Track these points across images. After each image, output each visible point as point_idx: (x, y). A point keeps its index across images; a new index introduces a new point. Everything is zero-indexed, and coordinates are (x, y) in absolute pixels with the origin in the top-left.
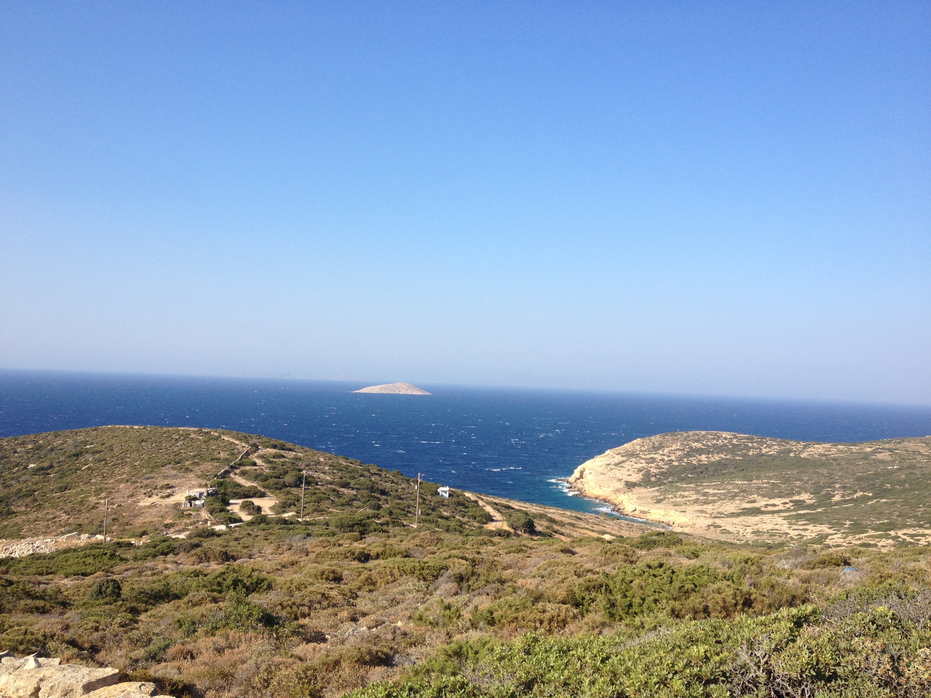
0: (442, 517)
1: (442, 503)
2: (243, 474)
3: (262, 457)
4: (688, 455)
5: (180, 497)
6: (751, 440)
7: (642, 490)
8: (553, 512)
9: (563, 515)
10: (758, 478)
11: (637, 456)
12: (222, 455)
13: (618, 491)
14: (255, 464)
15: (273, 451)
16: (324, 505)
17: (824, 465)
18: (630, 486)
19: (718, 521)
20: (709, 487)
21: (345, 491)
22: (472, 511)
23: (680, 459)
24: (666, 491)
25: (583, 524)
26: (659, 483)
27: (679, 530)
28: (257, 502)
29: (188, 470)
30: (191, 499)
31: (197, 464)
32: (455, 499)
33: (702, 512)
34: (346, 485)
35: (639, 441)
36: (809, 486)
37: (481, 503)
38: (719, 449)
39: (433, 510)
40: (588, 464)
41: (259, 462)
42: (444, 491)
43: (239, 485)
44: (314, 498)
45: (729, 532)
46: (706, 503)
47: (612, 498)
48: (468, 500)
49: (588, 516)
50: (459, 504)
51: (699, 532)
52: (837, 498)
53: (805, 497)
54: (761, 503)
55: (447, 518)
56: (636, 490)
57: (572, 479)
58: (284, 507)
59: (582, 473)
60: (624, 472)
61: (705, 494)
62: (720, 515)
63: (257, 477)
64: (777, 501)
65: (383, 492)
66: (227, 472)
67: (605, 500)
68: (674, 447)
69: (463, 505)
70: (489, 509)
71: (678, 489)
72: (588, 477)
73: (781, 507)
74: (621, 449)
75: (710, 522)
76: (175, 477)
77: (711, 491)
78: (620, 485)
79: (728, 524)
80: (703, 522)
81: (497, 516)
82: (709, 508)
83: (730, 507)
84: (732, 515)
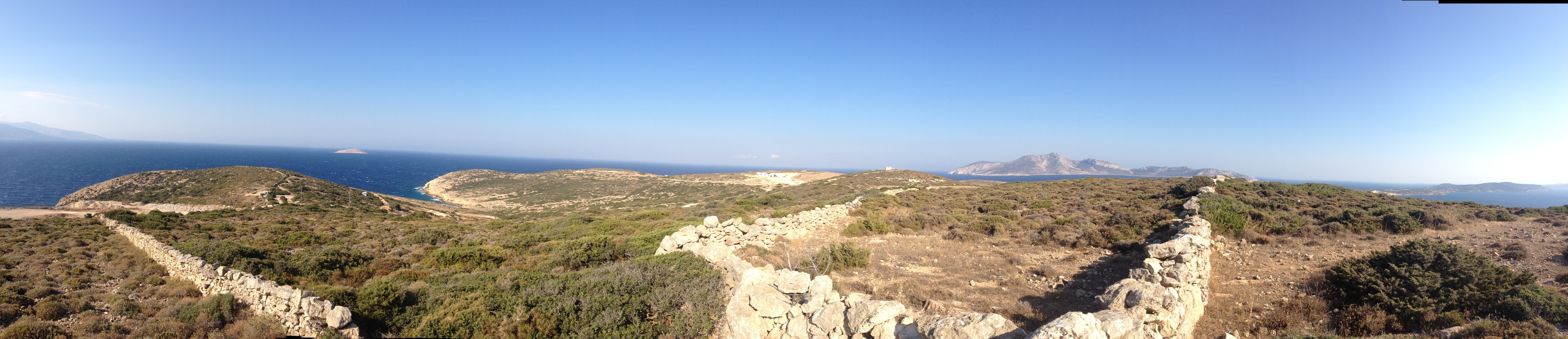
0: (362, 204)
1: (363, 198)
2: (283, 186)
3: (290, 179)
4: (471, 178)
5: (259, 194)
6: (495, 172)
7: (452, 192)
8: (413, 201)
9: (417, 202)
10: (497, 187)
11: (451, 179)
12: (275, 178)
13: (442, 192)
14: (287, 182)
15: (295, 177)
16: (311, 199)
17: (521, 181)
18: (447, 190)
19: (480, 203)
20: (478, 190)
21: (322, 193)
22: (375, 201)
23: (468, 180)
24: (461, 192)
25: (425, 206)
26: (459, 189)
27: (466, 207)
28: (286, 196)
29: (262, 184)
30: (262, 195)
31: (266, 181)
32: (369, 197)
33: (475, 200)
34: (323, 191)
35: (452, 173)
36: (515, 189)
37: (380, 198)
38: (483, 176)
39: (359, 201)
40: (431, 182)
41: (289, 181)
42: (365, 193)
43: (281, 190)
44: (308, 196)
45: (484, 207)
46: (476, 197)
47: (440, 195)
48: (375, 197)
49: (428, 202)
50: (370, 199)
51: (473, 208)
52: (525, 193)
53: (514, 193)
54: (497, 196)
55: (364, 204)
56: (450, 192)
57: (424, 188)
58: (296, 199)
59: (428, 185)
60: (445, 185)
61: (476, 193)
62: (482, 201)
63: (288, 187)
64: (503, 195)
65: (338, 194)
66: (276, 185)
67: (437, 196)
68: (465, 175)
69: (372, 199)
70: (383, 201)
71: (466, 192)
72: (431, 187)
73: (504, 197)
74: (444, 176)
75: (477, 204)
76: (258, 186)
77: (479, 192)
78: (443, 190)
79: (484, 204)
80: (475, 204)
81: (386, 203)
82: (477, 198)
83: (486, 198)
84: (486, 201)
